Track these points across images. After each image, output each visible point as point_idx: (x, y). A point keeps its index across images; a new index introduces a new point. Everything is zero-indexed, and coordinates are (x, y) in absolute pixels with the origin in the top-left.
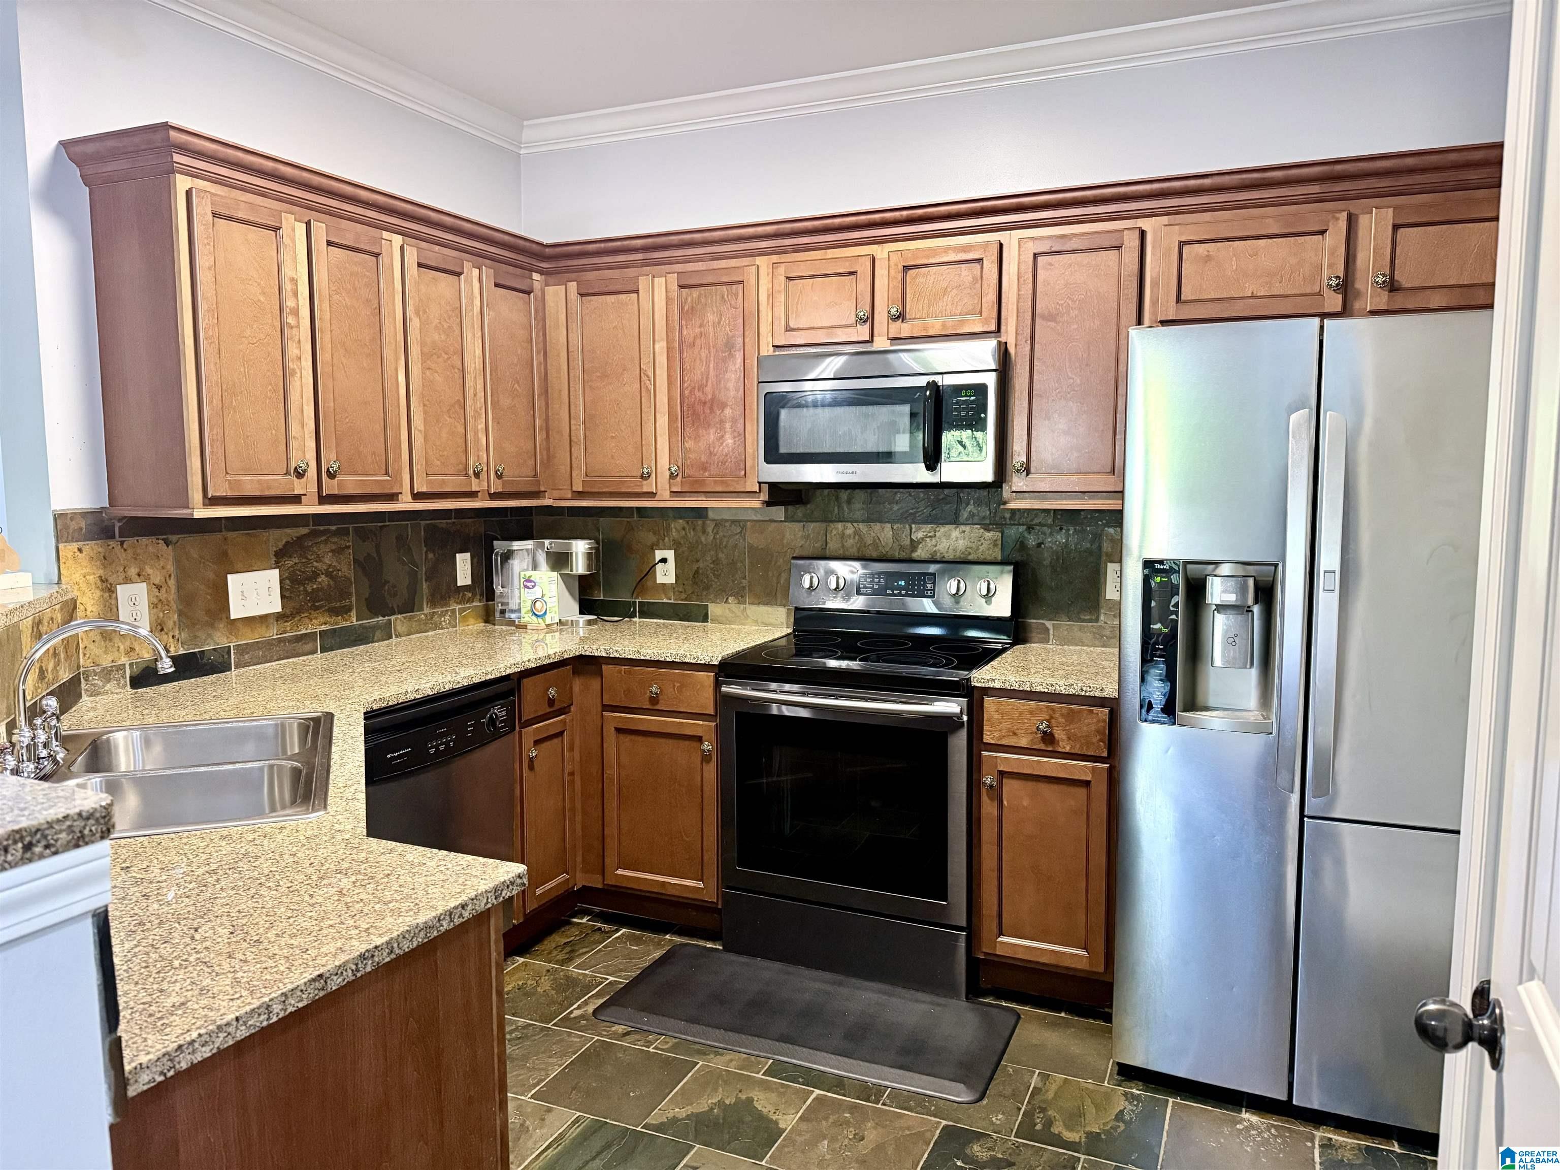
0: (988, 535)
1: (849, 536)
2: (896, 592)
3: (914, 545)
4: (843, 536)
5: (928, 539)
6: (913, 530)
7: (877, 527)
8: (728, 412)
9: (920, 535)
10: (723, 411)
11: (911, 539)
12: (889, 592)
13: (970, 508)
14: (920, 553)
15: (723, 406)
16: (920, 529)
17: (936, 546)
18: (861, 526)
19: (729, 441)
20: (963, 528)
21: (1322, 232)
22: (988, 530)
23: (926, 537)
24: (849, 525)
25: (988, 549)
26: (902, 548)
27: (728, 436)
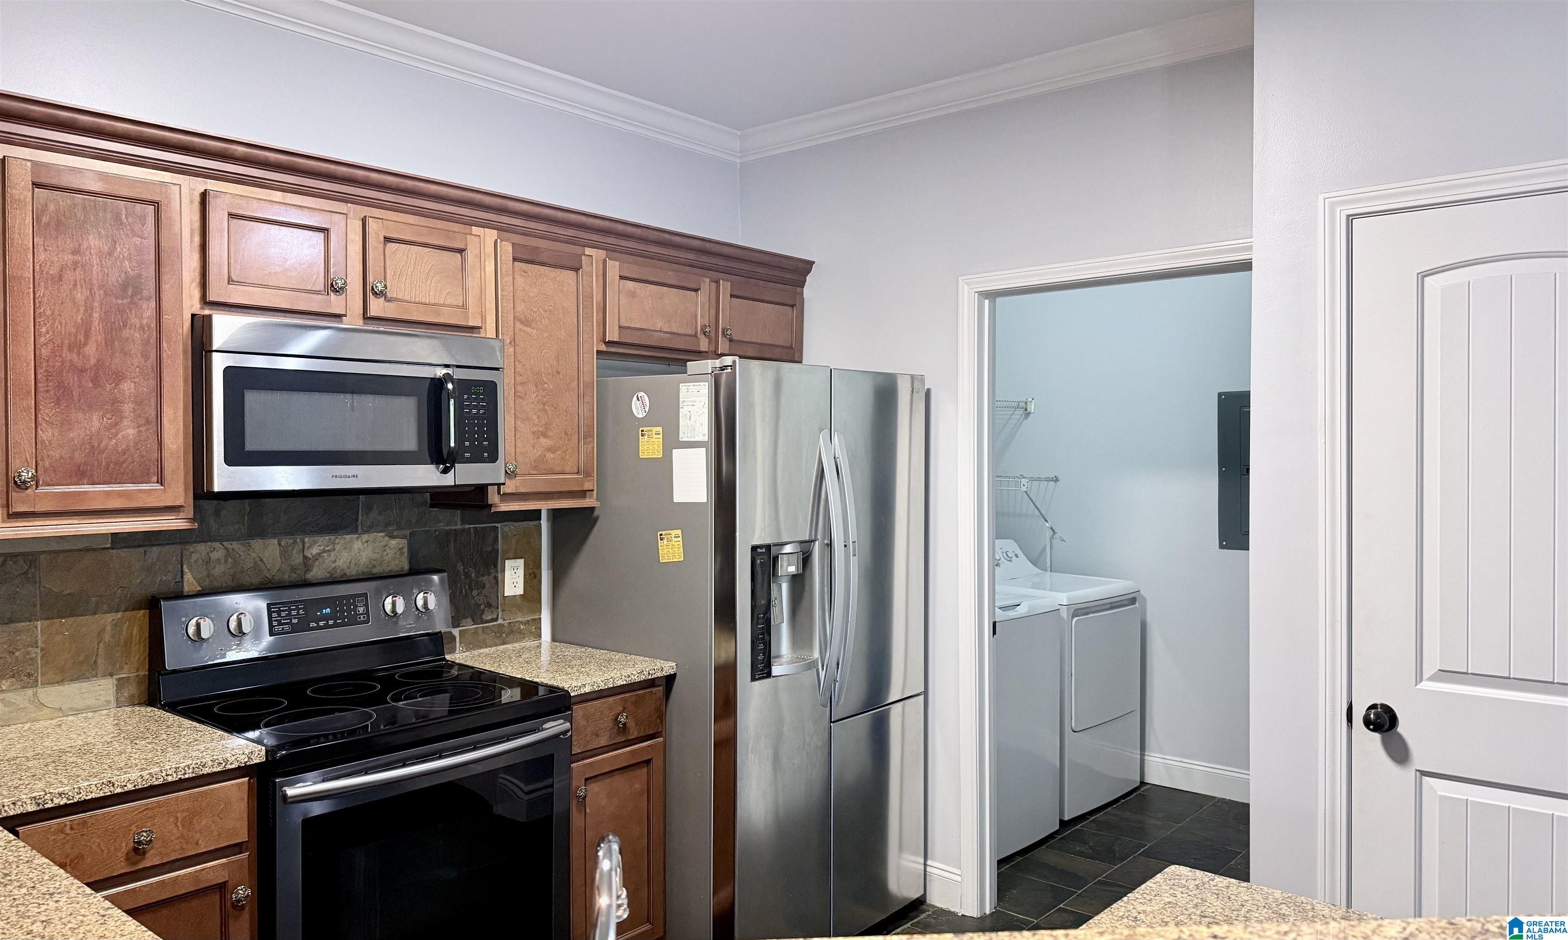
0: (394, 542)
1: (218, 560)
2: (321, 623)
3: (307, 563)
4: (208, 562)
5: (325, 555)
6: (307, 545)
7: (257, 544)
8: (127, 387)
9: (315, 550)
10: (117, 385)
11: (305, 557)
12: (313, 625)
13: (373, 515)
14: (316, 573)
15: (119, 377)
16: (315, 542)
17: (335, 561)
18: (235, 545)
19: (129, 431)
20: (365, 537)
21: (696, 290)
22: (392, 537)
23: (324, 551)
24: (217, 545)
25: (395, 558)
26: (293, 569)
27: (126, 422)
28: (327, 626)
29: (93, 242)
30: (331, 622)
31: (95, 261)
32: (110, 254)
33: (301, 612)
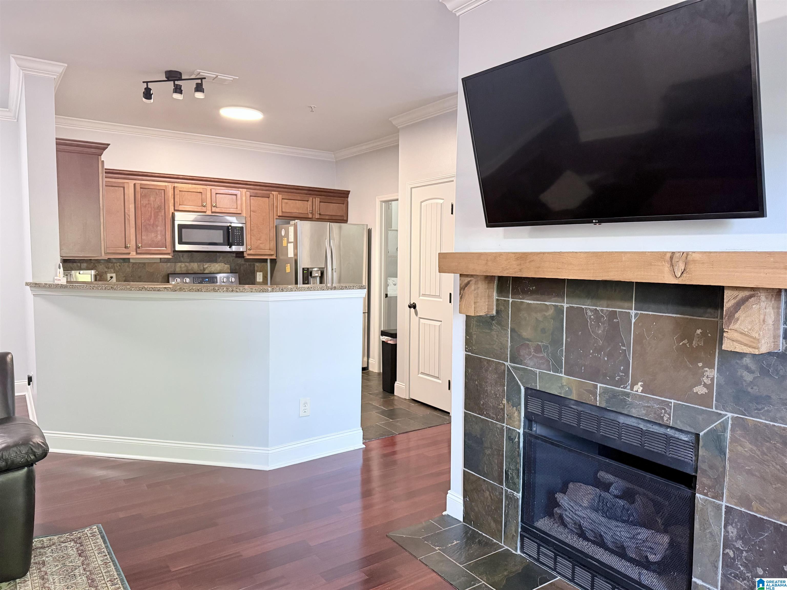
0: (226, 266)
1: (183, 267)
3: (204, 269)
4: (181, 267)
6: (204, 265)
7: (192, 264)
9: (206, 266)
11: (204, 268)
12: (204, 282)
13: (221, 258)
14: (206, 272)
16: (206, 264)
17: (211, 269)
18: (187, 264)
20: (219, 264)
21: (308, 201)
22: (226, 264)
23: (208, 266)
24: (183, 263)
25: (226, 270)
26: (201, 270)
28: (207, 283)
29: (152, 199)
30: (208, 282)
31: (152, 203)
32: (155, 201)
33: (201, 279)
